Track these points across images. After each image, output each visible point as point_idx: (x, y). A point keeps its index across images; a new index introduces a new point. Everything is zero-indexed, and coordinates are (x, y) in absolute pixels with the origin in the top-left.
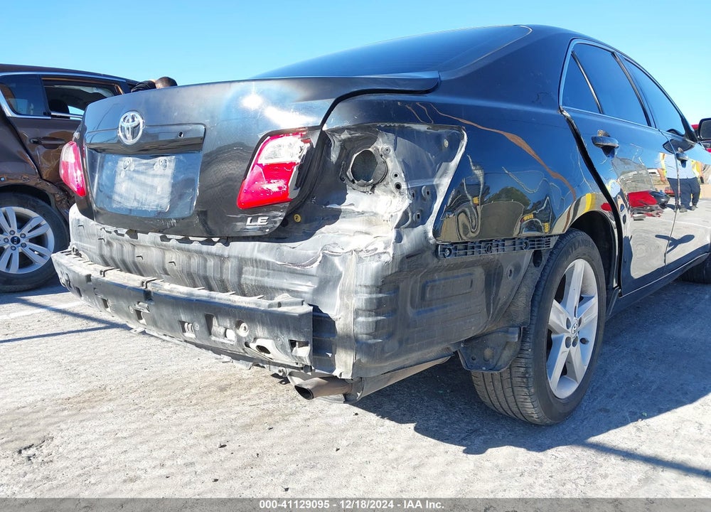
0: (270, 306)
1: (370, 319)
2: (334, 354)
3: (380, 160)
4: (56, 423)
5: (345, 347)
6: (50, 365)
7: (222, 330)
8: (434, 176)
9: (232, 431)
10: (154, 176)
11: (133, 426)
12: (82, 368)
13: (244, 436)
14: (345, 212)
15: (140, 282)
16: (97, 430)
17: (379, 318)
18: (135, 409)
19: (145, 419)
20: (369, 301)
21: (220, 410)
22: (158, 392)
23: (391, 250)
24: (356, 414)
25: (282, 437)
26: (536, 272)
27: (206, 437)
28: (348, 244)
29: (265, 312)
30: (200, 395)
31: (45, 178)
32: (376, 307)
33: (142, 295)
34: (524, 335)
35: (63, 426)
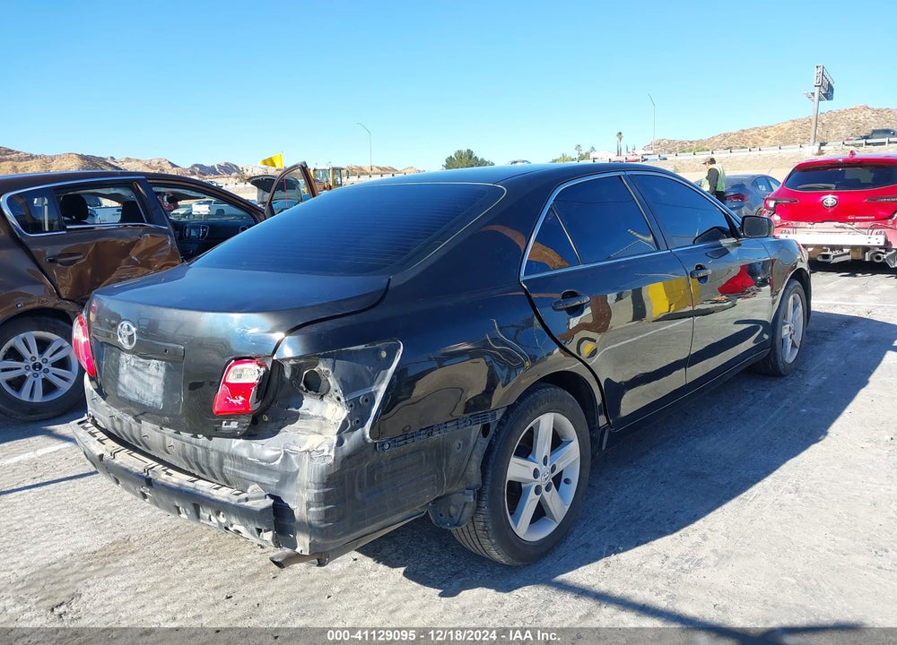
0: (239, 501)
1: (320, 509)
2: (295, 536)
3: (323, 379)
4: (83, 579)
5: (303, 531)
6: (78, 514)
7: (207, 516)
8: (372, 384)
9: (240, 581)
10: (150, 375)
11: (151, 580)
12: (108, 516)
13: (250, 586)
14: (303, 415)
15: (143, 468)
16: (119, 585)
17: (328, 507)
18: (155, 562)
19: (163, 572)
20: (317, 495)
21: (231, 560)
22: (179, 542)
23: (332, 454)
24: (356, 560)
25: (283, 586)
26: (484, 443)
27: (216, 588)
28: (305, 442)
29: (235, 506)
30: (217, 544)
31: (64, 297)
32: (324, 499)
33: (144, 482)
34: (479, 495)
35: (90, 582)
